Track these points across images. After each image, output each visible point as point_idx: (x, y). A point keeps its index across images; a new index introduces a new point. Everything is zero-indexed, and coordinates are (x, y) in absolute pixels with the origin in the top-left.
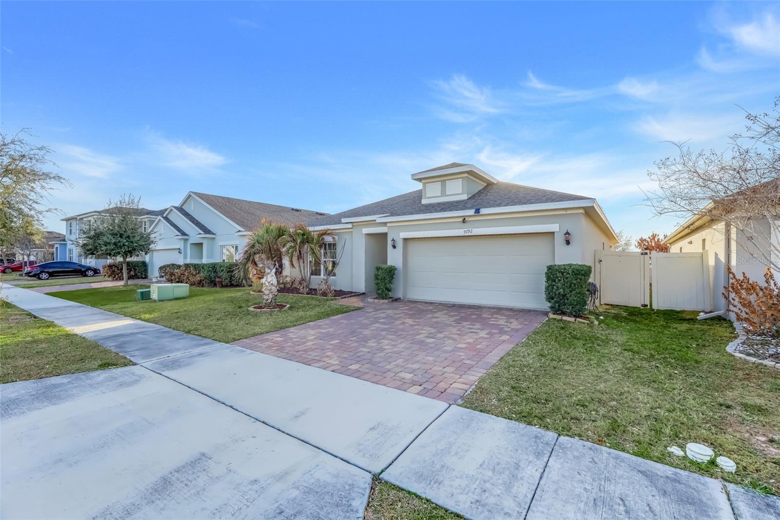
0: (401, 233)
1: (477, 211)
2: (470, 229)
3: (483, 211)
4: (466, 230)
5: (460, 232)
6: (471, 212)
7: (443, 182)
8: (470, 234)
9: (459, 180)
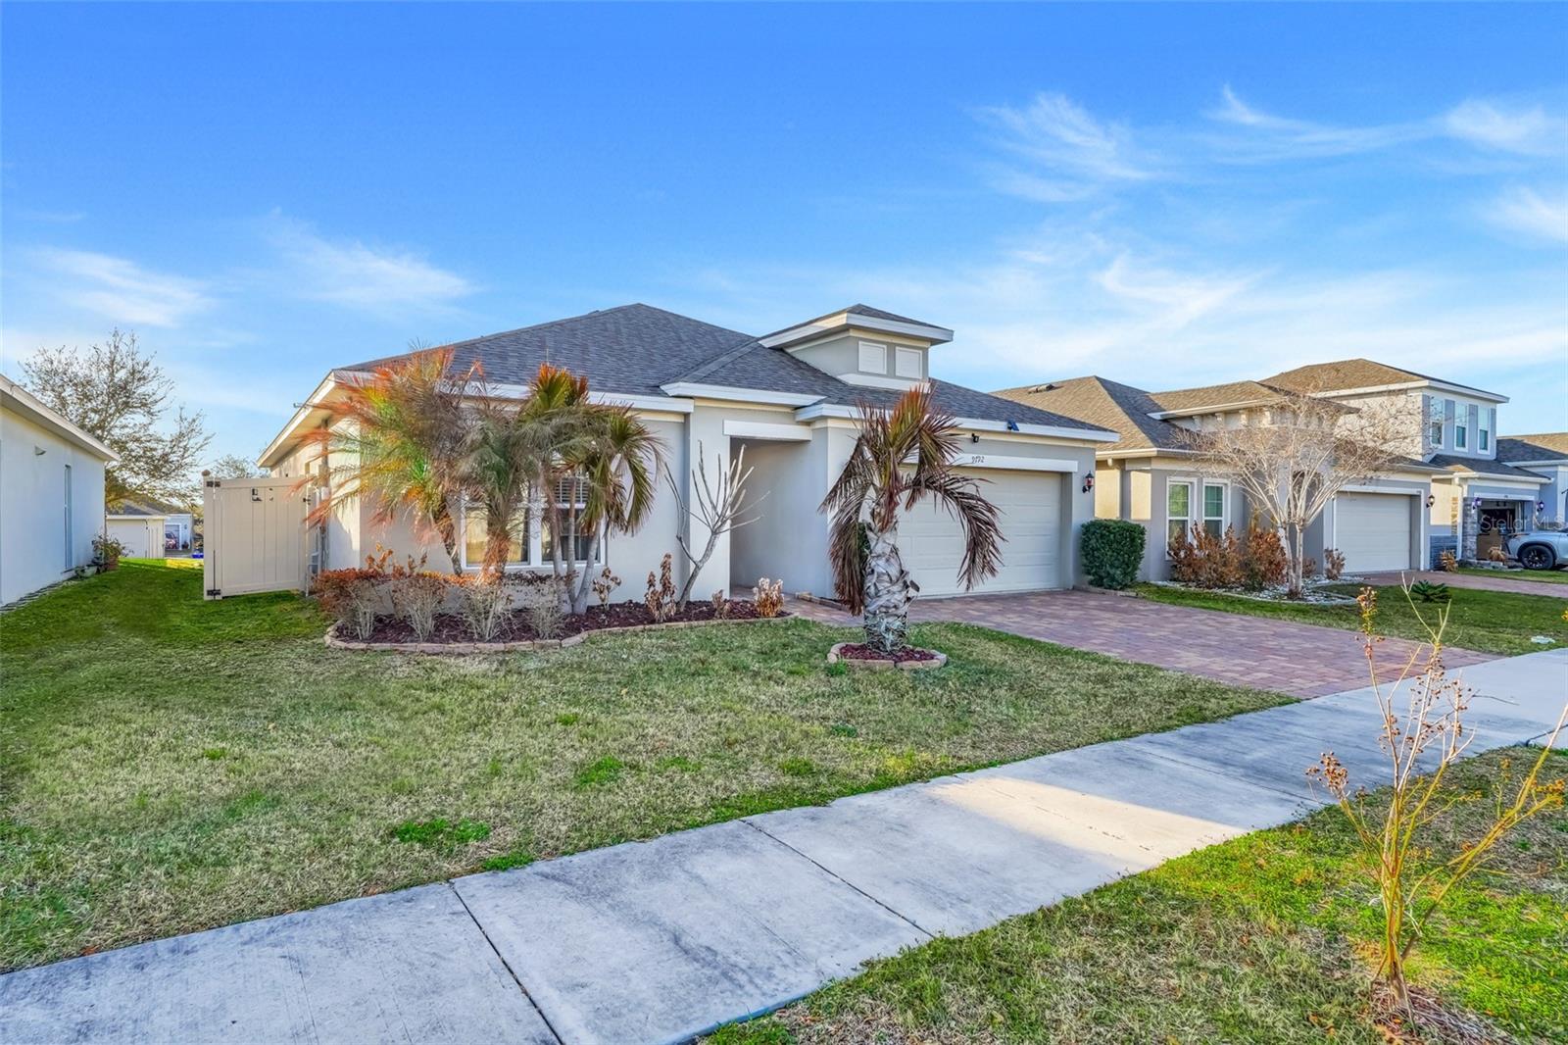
1: (1012, 427)
2: (981, 456)
4: (975, 456)
5: (967, 459)
6: (1002, 426)
7: (891, 348)
8: (981, 465)
9: (918, 351)
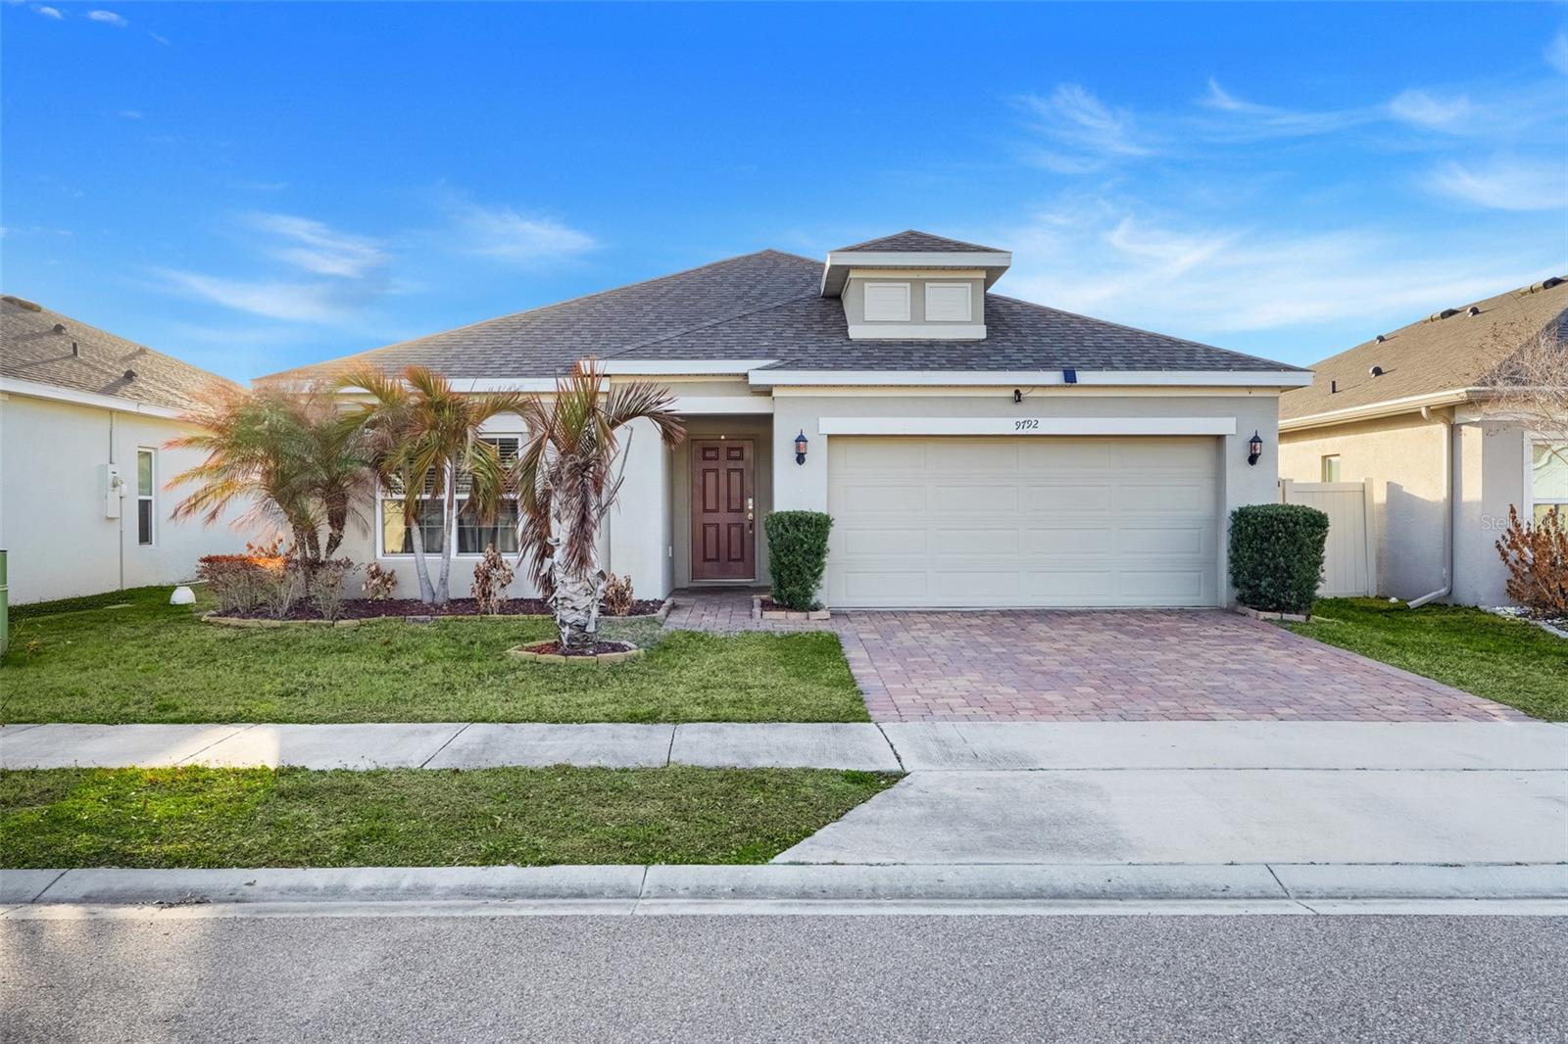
0: (822, 420)
1: (1070, 377)
2: (1033, 420)
3: (1083, 377)
4: (1021, 420)
5: (1006, 426)
6: (1055, 377)
7: (918, 285)
8: (1031, 431)
9: (966, 284)
